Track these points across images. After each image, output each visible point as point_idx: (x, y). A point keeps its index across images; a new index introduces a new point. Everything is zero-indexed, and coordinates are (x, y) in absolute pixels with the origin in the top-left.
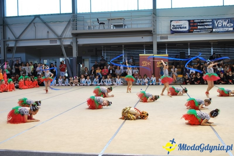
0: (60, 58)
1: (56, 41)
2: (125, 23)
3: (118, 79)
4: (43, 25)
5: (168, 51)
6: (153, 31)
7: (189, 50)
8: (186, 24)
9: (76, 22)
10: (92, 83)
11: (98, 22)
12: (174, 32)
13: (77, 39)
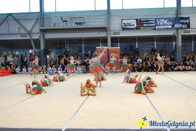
0: (30, 50)
1: (26, 36)
2: (85, 21)
3: (79, 68)
4: (15, 22)
5: (120, 44)
6: (107, 28)
7: (137, 43)
8: (134, 23)
9: (43, 20)
10: (57, 71)
11: (62, 20)
12: (124, 29)
13: (44, 34)
